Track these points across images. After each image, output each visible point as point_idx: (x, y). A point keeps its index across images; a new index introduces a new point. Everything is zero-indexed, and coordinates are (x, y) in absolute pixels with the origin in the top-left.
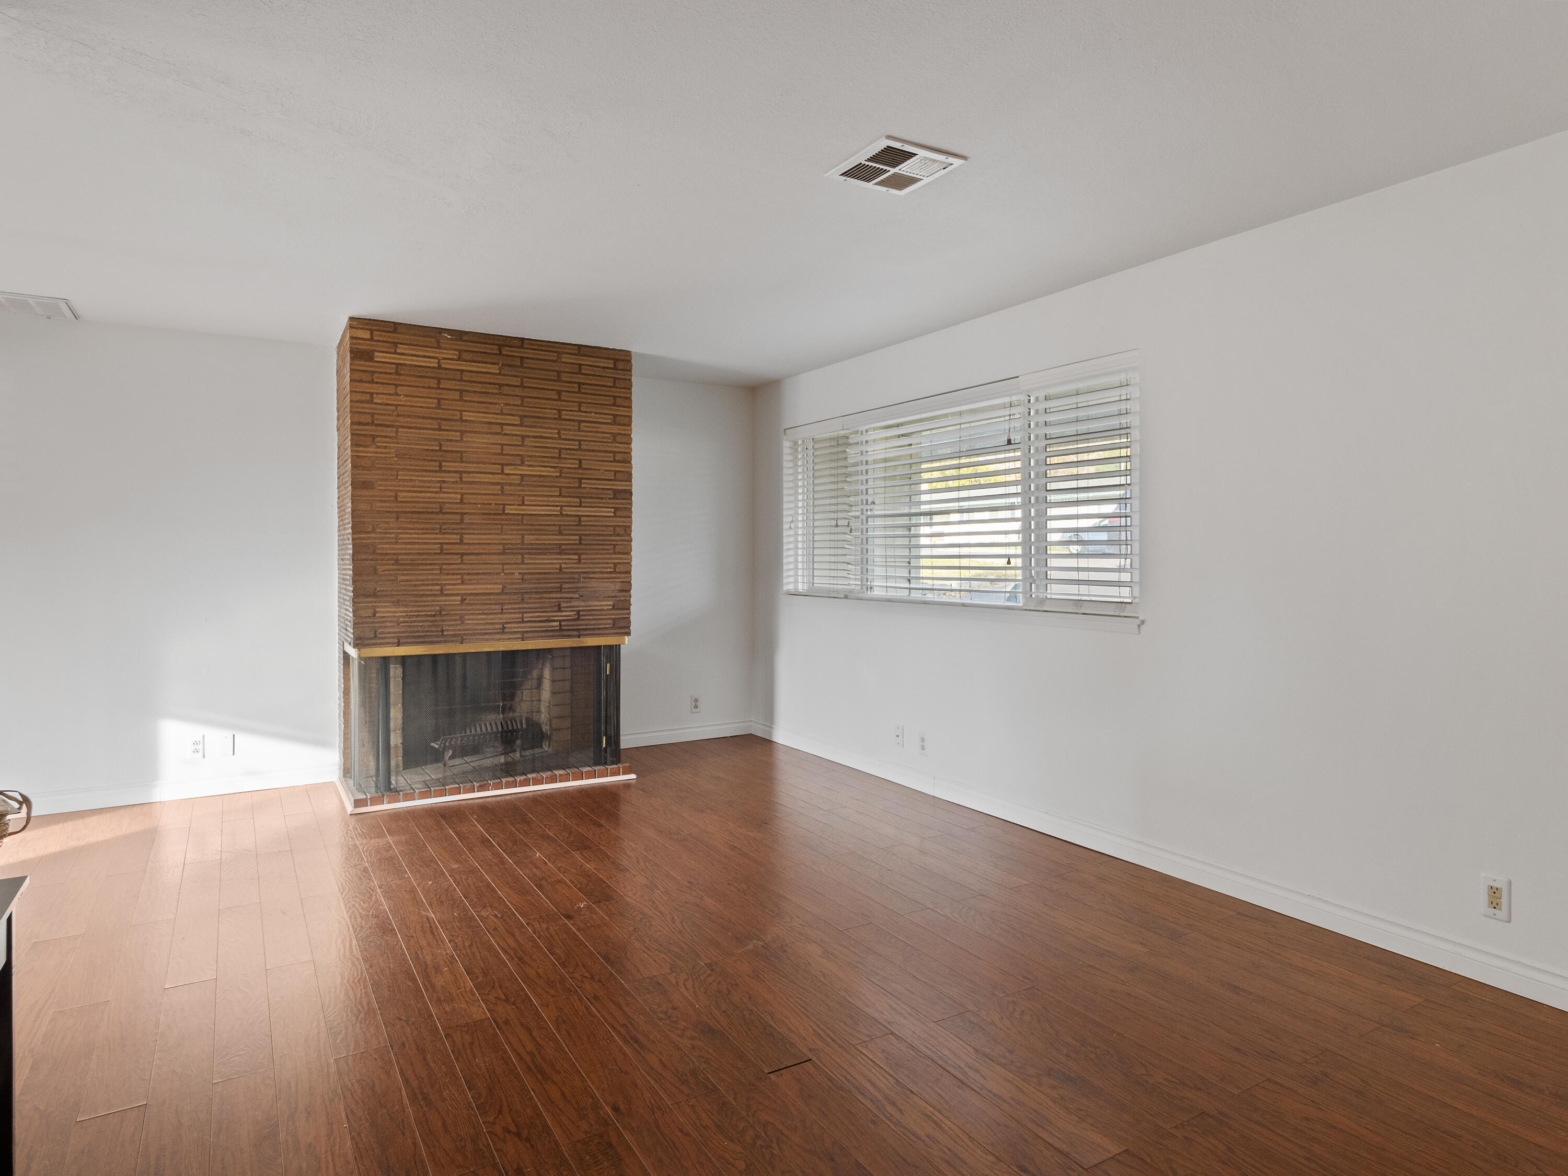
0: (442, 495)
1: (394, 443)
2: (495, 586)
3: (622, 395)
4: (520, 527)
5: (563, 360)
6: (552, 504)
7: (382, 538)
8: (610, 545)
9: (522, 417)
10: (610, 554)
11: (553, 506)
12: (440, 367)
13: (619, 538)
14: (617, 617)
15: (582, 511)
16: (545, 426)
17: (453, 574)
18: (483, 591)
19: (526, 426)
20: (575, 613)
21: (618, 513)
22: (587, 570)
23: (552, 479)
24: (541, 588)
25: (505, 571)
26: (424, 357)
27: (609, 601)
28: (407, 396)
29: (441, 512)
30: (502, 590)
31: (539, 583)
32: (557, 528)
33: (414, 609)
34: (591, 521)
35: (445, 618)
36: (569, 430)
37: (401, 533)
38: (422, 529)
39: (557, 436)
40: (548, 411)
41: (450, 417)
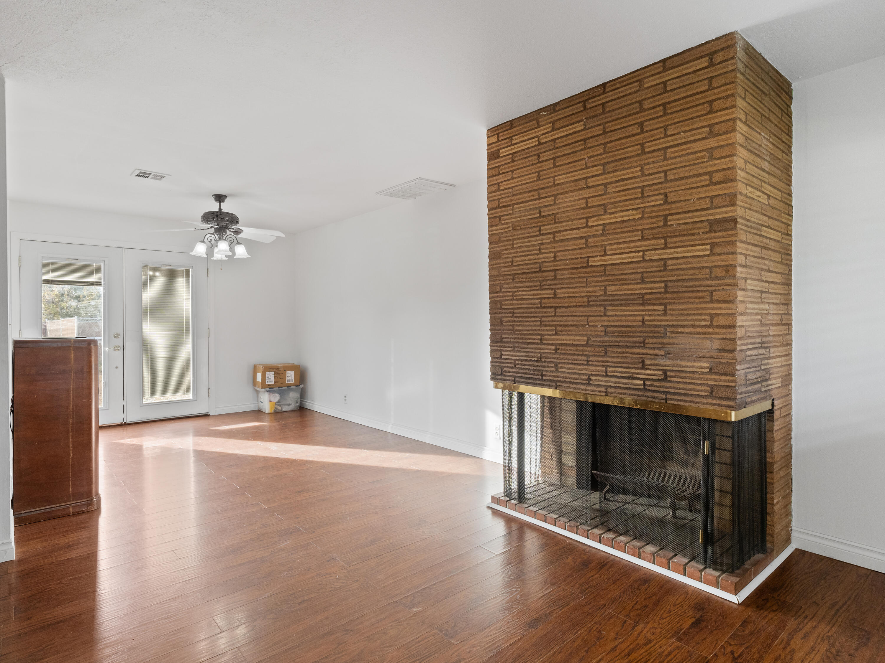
0: (541, 256)
1: (511, 218)
2: (582, 338)
3: (719, 96)
4: (603, 278)
5: (646, 86)
6: (634, 250)
7: (505, 296)
8: (705, 291)
9: (604, 165)
10: (706, 302)
11: (635, 252)
12: (540, 144)
13: (717, 282)
14: (716, 383)
15: (667, 254)
16: (626, 166)
17: (549, 326)
18: (571, 342)
19: (609, 173)
20: (661, 372)
21: (717, 250)
22: (675, 323)
23: (633, 223)
24: (623, 342)
25: (590, 324)
26: (529, 139)
27: (704, 362)
28: (519, 177)
29: (540, 271)
30: (587, 342)
31: (622, 336)
32: (639, 276)
33: (524, 354)
34: (681, 264)
35: (544, 364)
36: (654, 162)
37: (516, 291)
38: (528, 287)
39: (639, 173)
40: (630, 149)
41: (546, 185)
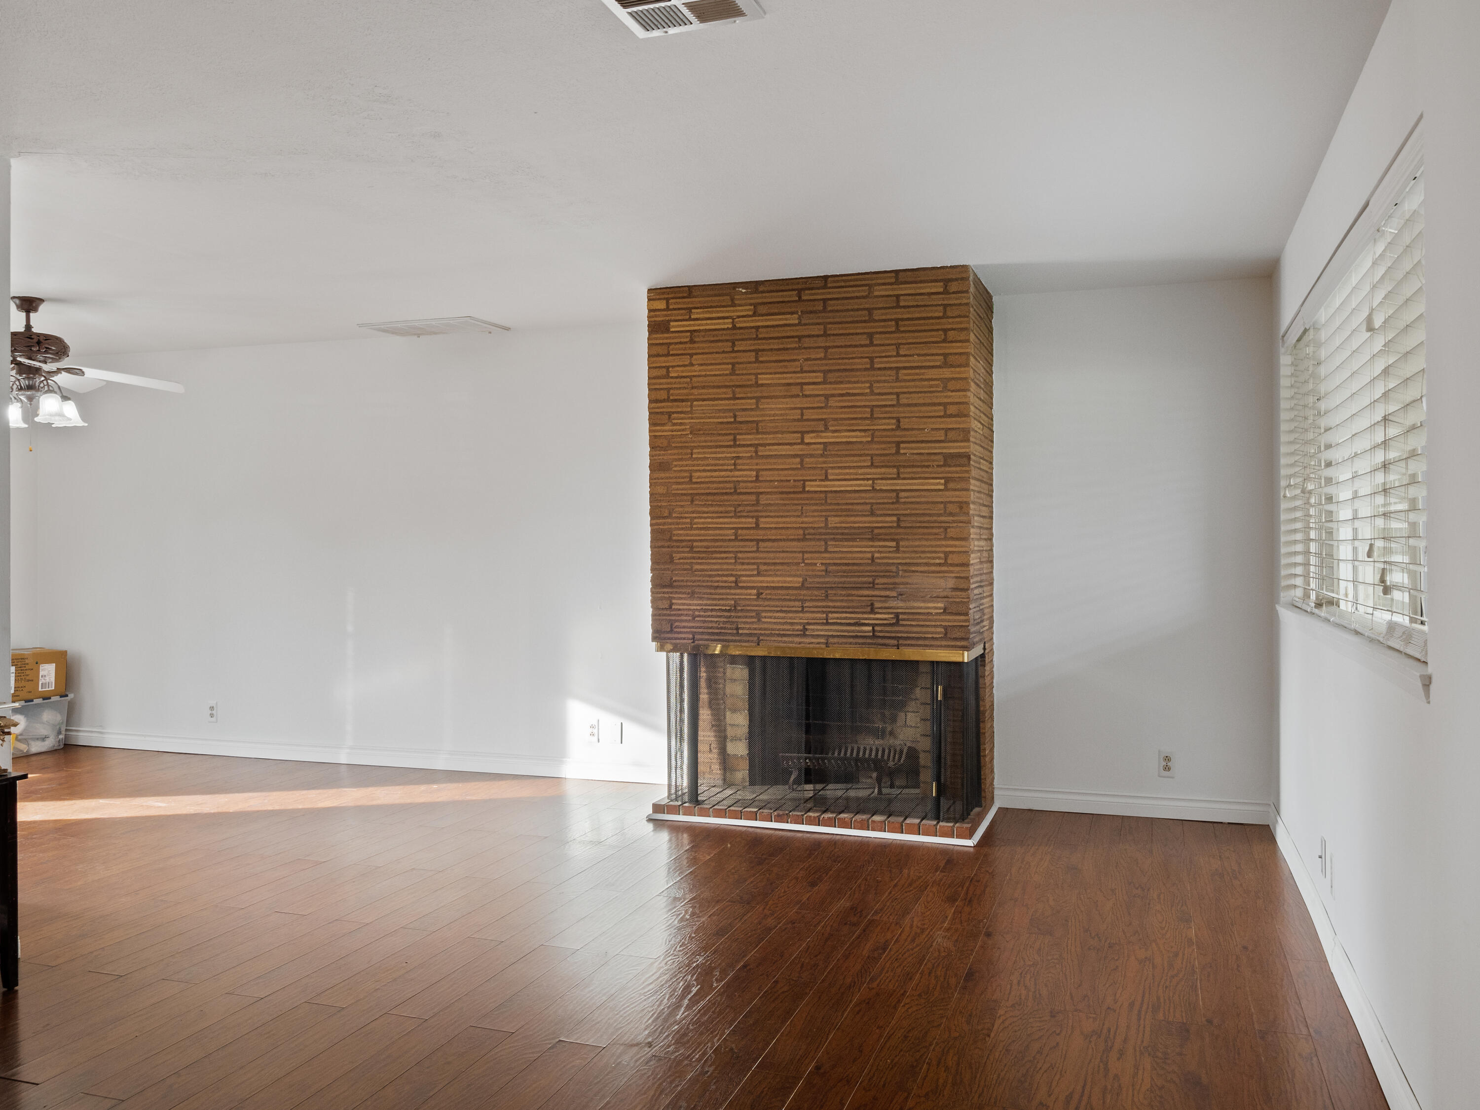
0: (737, 473)
1: (689, 418)
2: (796, 579)
3: (954, 326)
4: (823, 507)
5: (876, 293)
6: (862, 477)
7: (678, 524)
8: (939, 527)
9: (825, 372)
10: (940, 539)
11: (863, 479)
12: (734, 327)
13: (951, 518)
14: (950, 624)
15: (899, 484)
16: (853, 380)
17: (748, 564)
18: (781, 585)
19: (831, 383)
20: (892, 616)
21: (951, 485)
22: (908, 561)
23: (860, 446)
24: (850, 583)
25: (806, 561)
26: (719, 318)
27: (938, 602)
28: (702, 365)
29: (735, 492)
30: (803, 584)
31: (847, 577)
32: (868, 507)
33: (709, 602)
34: (914, 497)
35: (740, 614)
36: (885, 381)
37: (695, 518)
38: (717, 512)
39: (868, 391)
40: (857, 360)
41: (744, 383)
